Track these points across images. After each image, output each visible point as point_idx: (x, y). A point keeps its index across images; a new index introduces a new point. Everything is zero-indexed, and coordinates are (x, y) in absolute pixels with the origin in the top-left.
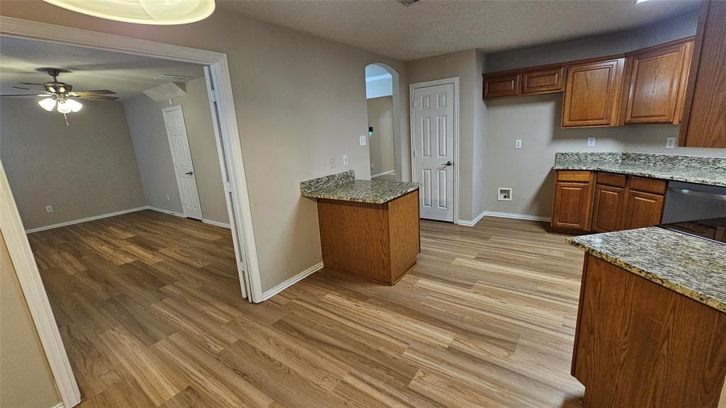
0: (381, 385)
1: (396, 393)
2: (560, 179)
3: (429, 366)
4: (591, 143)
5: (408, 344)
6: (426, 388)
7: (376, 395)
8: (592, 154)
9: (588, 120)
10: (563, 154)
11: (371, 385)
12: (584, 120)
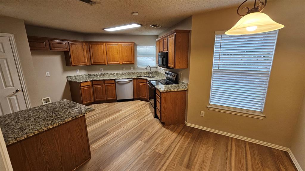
0: (163, 162)
1: (166, 158)
2: (81, 86)
3: (153, 149)
4: (78, 72)
5: (142, 153)
6: (163, 150)
7: (167, 163)
8: (80, 76)
9: (80, 63)
10: (70, 77)
11: (163, 165)
12: (79, 63)
